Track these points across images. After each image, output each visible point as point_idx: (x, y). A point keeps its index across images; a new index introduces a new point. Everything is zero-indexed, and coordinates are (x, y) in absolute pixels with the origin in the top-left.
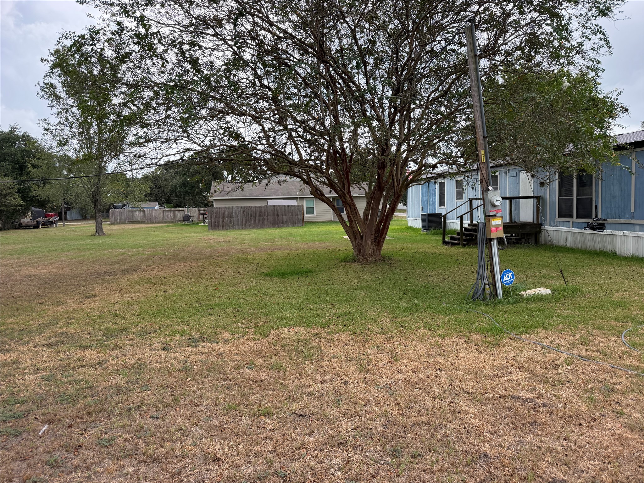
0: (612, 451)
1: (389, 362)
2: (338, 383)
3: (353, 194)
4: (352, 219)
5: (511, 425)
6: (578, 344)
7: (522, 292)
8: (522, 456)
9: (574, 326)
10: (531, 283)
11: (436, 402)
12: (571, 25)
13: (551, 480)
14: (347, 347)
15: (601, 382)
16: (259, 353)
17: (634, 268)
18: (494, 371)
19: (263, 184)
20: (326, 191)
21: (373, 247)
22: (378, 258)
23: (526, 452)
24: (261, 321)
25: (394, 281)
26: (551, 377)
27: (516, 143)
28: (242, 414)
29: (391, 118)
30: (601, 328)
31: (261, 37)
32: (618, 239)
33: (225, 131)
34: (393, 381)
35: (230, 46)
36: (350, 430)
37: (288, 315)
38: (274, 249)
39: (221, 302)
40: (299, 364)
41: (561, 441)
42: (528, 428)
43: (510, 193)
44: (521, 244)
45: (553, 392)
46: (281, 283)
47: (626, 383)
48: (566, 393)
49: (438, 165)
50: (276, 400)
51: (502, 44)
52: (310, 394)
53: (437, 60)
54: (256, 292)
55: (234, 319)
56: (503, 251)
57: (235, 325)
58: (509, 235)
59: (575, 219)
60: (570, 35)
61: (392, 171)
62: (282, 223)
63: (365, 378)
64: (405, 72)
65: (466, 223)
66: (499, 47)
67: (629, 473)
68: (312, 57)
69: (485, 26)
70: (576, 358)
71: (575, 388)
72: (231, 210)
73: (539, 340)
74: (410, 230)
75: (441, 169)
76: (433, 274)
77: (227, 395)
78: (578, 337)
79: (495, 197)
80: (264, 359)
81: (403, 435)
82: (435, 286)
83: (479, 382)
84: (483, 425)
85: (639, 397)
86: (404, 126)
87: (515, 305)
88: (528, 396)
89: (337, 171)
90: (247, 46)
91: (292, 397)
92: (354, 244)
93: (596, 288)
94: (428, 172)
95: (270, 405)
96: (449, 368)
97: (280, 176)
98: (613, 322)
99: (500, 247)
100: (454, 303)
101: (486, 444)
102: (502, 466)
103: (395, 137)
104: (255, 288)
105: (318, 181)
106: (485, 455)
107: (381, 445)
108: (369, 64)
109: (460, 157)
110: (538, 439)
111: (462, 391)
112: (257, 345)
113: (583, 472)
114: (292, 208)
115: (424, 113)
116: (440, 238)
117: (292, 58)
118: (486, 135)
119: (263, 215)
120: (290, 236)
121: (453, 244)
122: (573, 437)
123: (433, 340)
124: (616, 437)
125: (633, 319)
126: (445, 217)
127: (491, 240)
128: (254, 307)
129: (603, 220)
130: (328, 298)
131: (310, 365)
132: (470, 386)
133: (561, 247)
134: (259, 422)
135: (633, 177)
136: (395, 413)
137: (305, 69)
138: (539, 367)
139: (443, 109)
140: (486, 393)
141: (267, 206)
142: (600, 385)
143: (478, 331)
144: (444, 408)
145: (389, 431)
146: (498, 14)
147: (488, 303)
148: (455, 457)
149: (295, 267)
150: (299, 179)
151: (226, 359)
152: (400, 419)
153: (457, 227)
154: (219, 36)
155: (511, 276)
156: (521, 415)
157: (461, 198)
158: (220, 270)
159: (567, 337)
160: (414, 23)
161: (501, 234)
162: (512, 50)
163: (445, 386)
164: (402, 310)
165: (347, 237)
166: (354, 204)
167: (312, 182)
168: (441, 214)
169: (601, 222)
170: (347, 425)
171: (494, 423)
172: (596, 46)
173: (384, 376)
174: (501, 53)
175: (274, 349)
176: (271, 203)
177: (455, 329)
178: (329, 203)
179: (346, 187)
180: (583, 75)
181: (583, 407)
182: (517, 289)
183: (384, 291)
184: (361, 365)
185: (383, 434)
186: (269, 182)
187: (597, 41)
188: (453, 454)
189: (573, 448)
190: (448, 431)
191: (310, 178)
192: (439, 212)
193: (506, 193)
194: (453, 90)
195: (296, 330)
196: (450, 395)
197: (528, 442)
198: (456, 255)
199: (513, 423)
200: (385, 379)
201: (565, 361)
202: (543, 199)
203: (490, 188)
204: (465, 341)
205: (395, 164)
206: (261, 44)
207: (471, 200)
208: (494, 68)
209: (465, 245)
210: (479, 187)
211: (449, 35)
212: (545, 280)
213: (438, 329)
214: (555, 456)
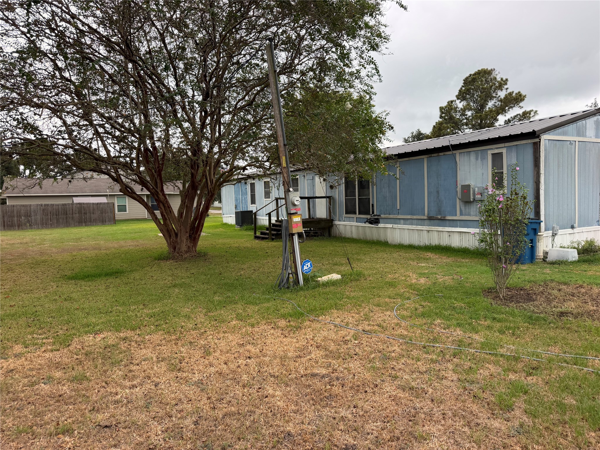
0: (390, 411)
1: (201, 357)
2: (148, 386)
3: (167, 192)
4: (166, 217)
5: (311, 402)
6: (362, 321)
7: (319, 279)
8: (320, 429)
9: (359, 305)
10: (326, 270)
11: (246, 390)
12: (351, 54)
13: (344, 447)
14: (158, 348)
15: (380, 352)
16: (58, 366)
17: (401, 254)
18: (296, 352)
19: (66, 181)
20: (138, 189)
21: (189, 244)
22: (193, 254)
23: (323, 425)
24: (61, 329)
25: (209, 276)
26: (342, 352)
27: (310, 151)
28: (35, 436)
29: (202, 121)
30: (378, 305)
31: (61, 29)
32: (389, 231)
33: (19, 123)
34: (205, 375)
35: (23, 33)
36: (160, 433)
37: (94, 320)
38: (81, 250)
39: (13, 312)
40: (105, 371)
41: (352, 409)
42: (325, 402)
43: (308, 194)
44: (318, 236)
45: (344, 366)
46: (86, 286)
47: (398, 350)
48: (354, 365)
49: (248, 168)
50: (78, 415)
51: (298, 64)
52: (117, 402)
53: (243, 71)
54: (57, 297)
55: (28, 330)
56: (304, 243)
57: (30, 337)
58: (309, 229)
59: (358, 215)
60: (350, 63)
61: (205, 171)
62: (91, 222)
63: (177, 377)
64: (214, 79)
65: (274, 219)
66: (295, 66)
67: (402, 428)
68: (119, 55)
69: (283, 46)
70: (361, 333)
71: (361, 359)
72: (29, 208)
73: (333, 320)
74: (225, 226)
75: (251, 171)
76: (245, 267)
77: (17, 417)
78: (362, 314)
79: (295, 197)
80: (64, 371)
81: (214, 428)
82: (246, 278)
83: (284, 365)
84: (287, 406)
85: (408, 362)
86: (215, 130)
87: (313, 290)
88: (324, 372)
89: (149, 169)
90: (45, 36)
91: (96, 409)
92: (169, 241)
93: (374, 272)
94: (239, 173)
95: (69, 421)
96: (257, 355)
97: (86, 172)
98: (387, 300)
99: (300, 241)
100: (263, 293)
101: (290, 424)
102: (304, 442)
103: (207, 139)
104: (55, 293)
105: (128, 179)
106: (289, 434)
107: (192, 443)
108: (179, 68)
109: (266, 162)
110: (333, 411)
111: (269, 375)
112: (56, 356)
113: (368, 434)
114: (101, 206)
115: (233, 119)
116: (252, 233)
117: (96, 54)
118: (286, 143)
119: (68, 212)
120: (99, 235)
121: (263, 239)
122: (360, 404)
123: (244, 330)
124: (392, 398)
125: (401, 296)
126: (255, 213)
127: (293, 235)
128: (53, 315)
129: (378, 216)
130: (140, 298)
131: (118, 371)
132: (275, 370)
133: (348, 238)
134: (56, 442)
135: (398, 181)
136: (207, 407)
137: (113, 66)
138: (333, 344)
139: (249, 117)
140: (290, 374)
141: (73, 204)
142: (379, 354)
143: (284, 316)
144: (252, 395)
145: (200, 427)
146: (294, 37)
147: (292, 290)
148: (263, 442)
149: (103, 268)
150: (107, 177)
151: (17, 376)
152: (211, 413)
153: (267, 223)
154: (10, 21)
155: (309, 266)
156: (319, 391)
157: (269, 198)
158: (13, 275)
159: (354, 315)
160: (220, 35)
161: (301, 229)
162: (306, 70)
163: (254, 373)
164: (216, 303)
165: (161, 235)
166: (167, 202)
167: (121, 180)
168: (252, 211)
169: (376, 217)
170: (157, 428)
171: (297, 402)
172: (370, 74)
173: (196, 372)
174: (297, 72)
175: (77, 359)
176: (76, 200)
177: (263, 317)
178: (141, 200)
179: (159, 185)
180: (361, 97)
181: (368, 376)
182: (315, 276)
183: (198, 287)
184: (173, 364)
185: (194, 431)
186: (72, 178)
187: (370, 70)
188: (261, 439)
189: (361, 413)
190: (256, 417)
191: (119, 175)
192: (251, 210)
193: (304, 193)
194: (258, 100)
195: (102, 336)
196: (258, 381)
197: (325, 415)
198: (266, 249)
199: (313, 399)
200: (197, 375)
201: (353, 336)
202: (333, 198)
203: (291, 189)
204: (272, 328)
205: (208, 165)
206: (61, 35)
207: (277, 199)
208: (292, 84)
209: (273, 239)
210: (282, 188)
211: (253, 51)
212: (336, 267)
213: (249, 319)
214: (347, 424)
